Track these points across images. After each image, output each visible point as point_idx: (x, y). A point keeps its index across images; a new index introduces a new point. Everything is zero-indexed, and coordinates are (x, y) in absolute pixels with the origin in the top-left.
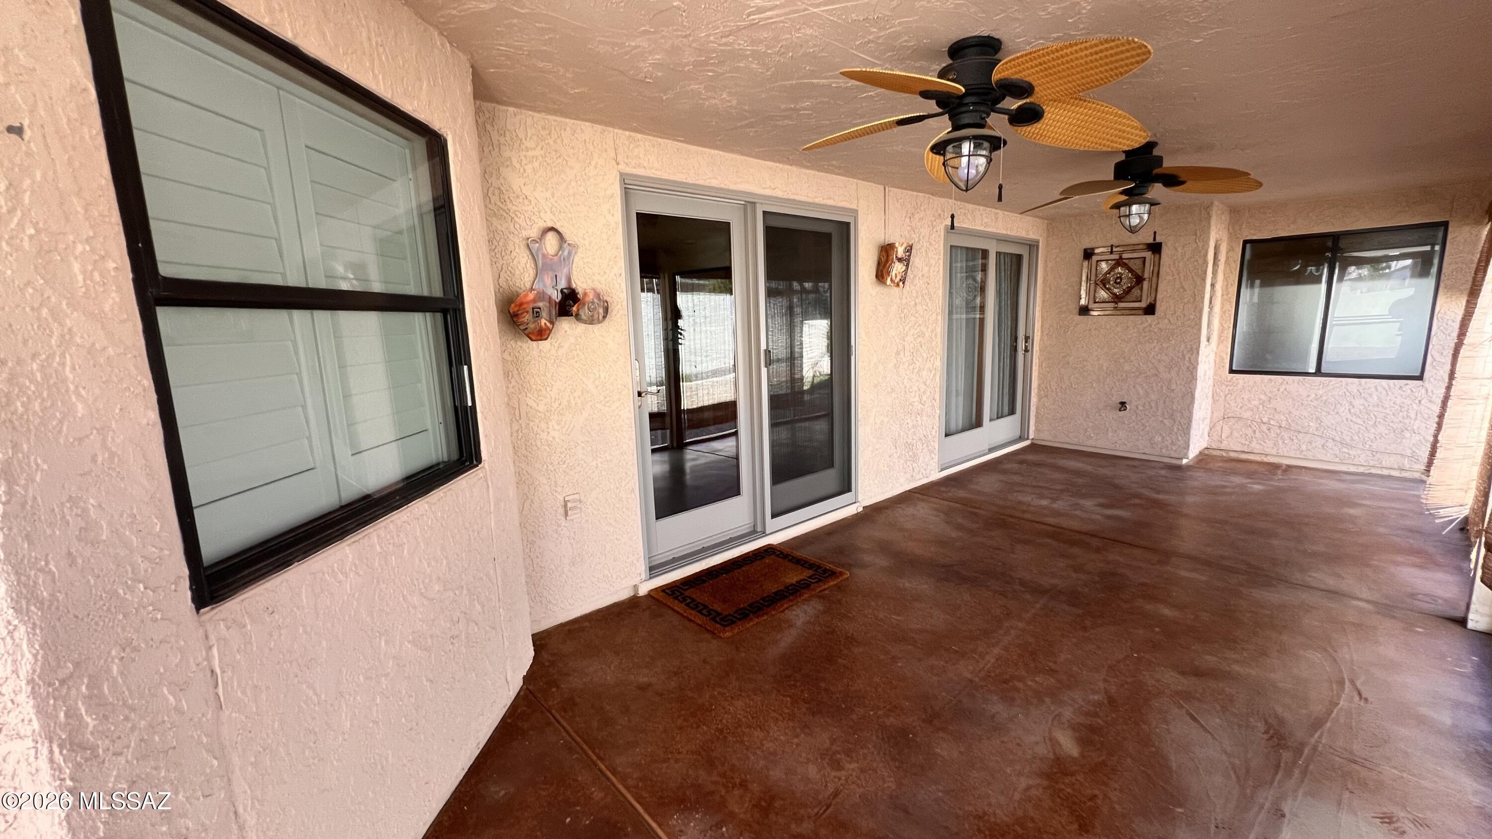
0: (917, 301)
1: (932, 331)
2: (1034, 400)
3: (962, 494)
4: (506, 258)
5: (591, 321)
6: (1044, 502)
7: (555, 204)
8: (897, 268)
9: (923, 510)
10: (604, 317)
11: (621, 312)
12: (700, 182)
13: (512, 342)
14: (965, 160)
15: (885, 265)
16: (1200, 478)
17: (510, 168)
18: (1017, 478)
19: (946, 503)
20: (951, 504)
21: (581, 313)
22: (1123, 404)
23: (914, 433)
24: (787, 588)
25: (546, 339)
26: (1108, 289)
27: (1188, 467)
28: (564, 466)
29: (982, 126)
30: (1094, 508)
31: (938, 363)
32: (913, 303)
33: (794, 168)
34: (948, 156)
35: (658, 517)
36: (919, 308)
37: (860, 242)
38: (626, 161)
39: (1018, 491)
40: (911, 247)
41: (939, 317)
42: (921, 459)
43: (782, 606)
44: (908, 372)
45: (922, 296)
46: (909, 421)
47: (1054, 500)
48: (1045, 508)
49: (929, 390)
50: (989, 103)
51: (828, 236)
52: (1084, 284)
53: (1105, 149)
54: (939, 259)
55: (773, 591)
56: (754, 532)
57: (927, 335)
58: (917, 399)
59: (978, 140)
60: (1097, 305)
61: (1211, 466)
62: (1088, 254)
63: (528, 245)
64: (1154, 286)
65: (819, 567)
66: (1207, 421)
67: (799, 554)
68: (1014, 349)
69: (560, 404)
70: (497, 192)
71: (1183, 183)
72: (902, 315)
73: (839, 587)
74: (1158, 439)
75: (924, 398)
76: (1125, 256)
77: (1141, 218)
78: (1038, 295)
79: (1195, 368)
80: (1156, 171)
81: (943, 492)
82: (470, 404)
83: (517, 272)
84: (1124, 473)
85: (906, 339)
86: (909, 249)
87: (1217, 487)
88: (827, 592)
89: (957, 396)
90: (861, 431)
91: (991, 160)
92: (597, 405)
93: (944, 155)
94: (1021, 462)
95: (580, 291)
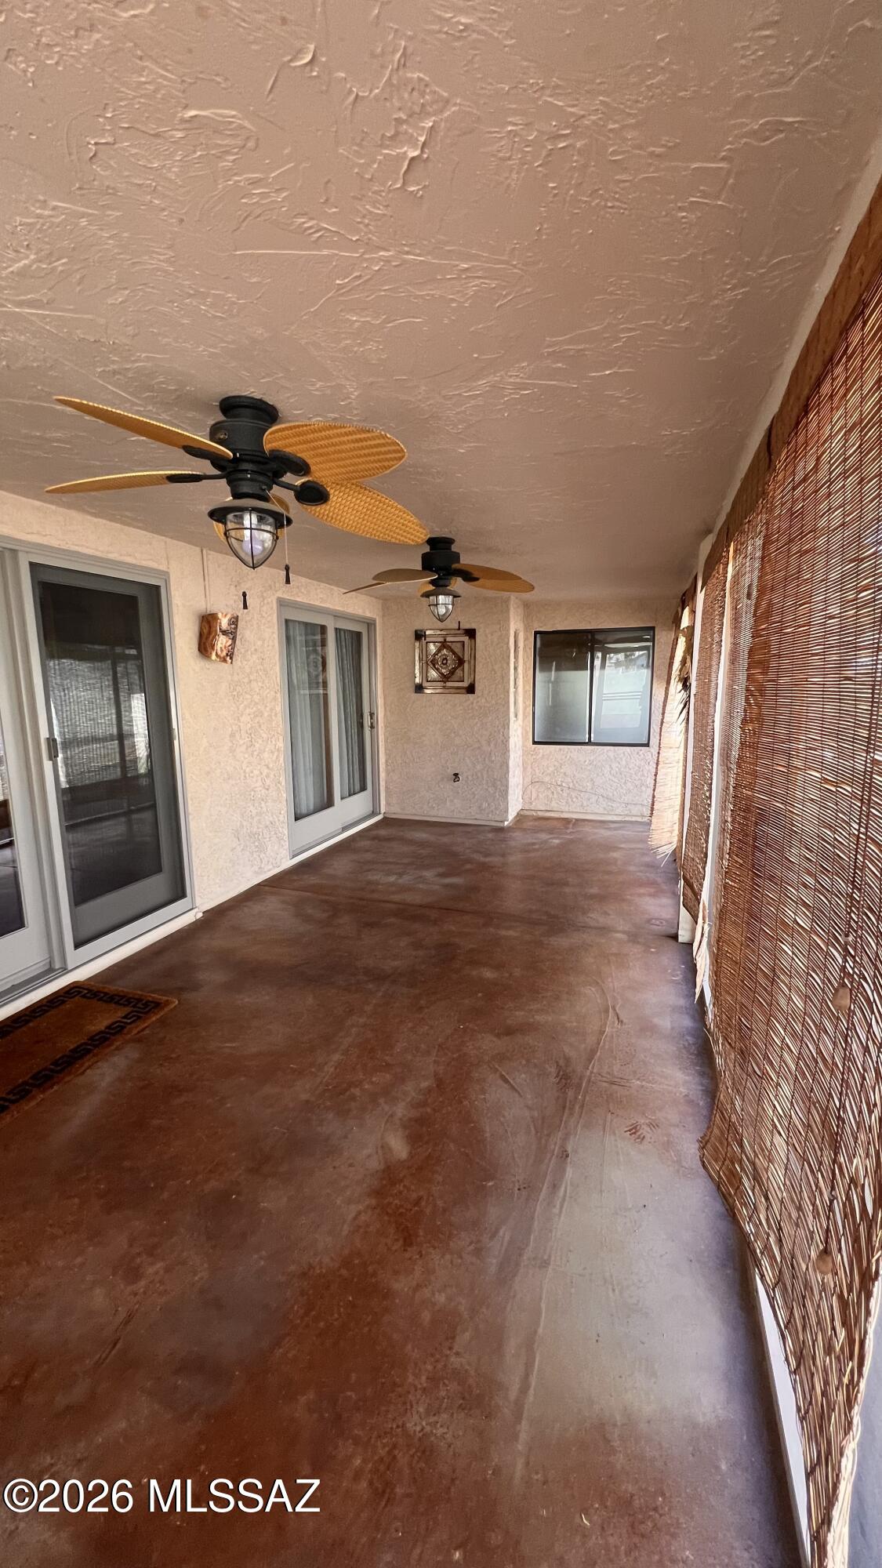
0: (252, 678)
1: (271, 710)
2: (383, 775)
3: (313, 880)
6: (392, 879)
8: (222, 642)
9: (272, 905)
14: (247, 533)
15: (207, 638)
16: (519, 839)
19: (297, 893)
20: (302, 893)
22: (456, 775)
23: (259, 822)
24: (92, 1038)
26: (437, 669)
27: (509, 829)
29: (266, 499)
30: (434, 879)
31: (281, 744)
32: (246, 680)
34: (230, 525)
36: (254, 684)
37: (175, 609)
39: (369, 870)
40: (238, 619)
41: (279, 695)
42: (269, 847)
43: (82, 1065)
44: (246, 756)
45: (257, 672)
46: (252, 808)
47: (400, 875)
48: (392, 884)
49: (272, 773)
50: (270, 474)
51: (132, 601)
52: (417, 663)
54: (273, 633)
55: (72, 1047)
56: (49, 971)
57: (266, 714)
58: (260, 783)
59: (263, 515)
60: (429, 684)
61: (525, 826)
62: (419, 636)
64: (472, 668)
65: (139, 1000)
66: (520, 787)
68: (361, 725)
71: (477, 579)
72: (235, 693)
73: (162, 1022)
74: (485, 805)
75: (268, 782)
76: (448, 639)
77: (447, 609)
78: (379, 672)
79: (508, 741)
80: (455, 566)
81: (295, 880)
84: (459, 840)
85: (242, 719)
86: (235, 621)
87: (529, 844)
88: (147, 1032)
89: (305, 775)
90: (193, 825)
91: (277, 538)
94: (374, 838)
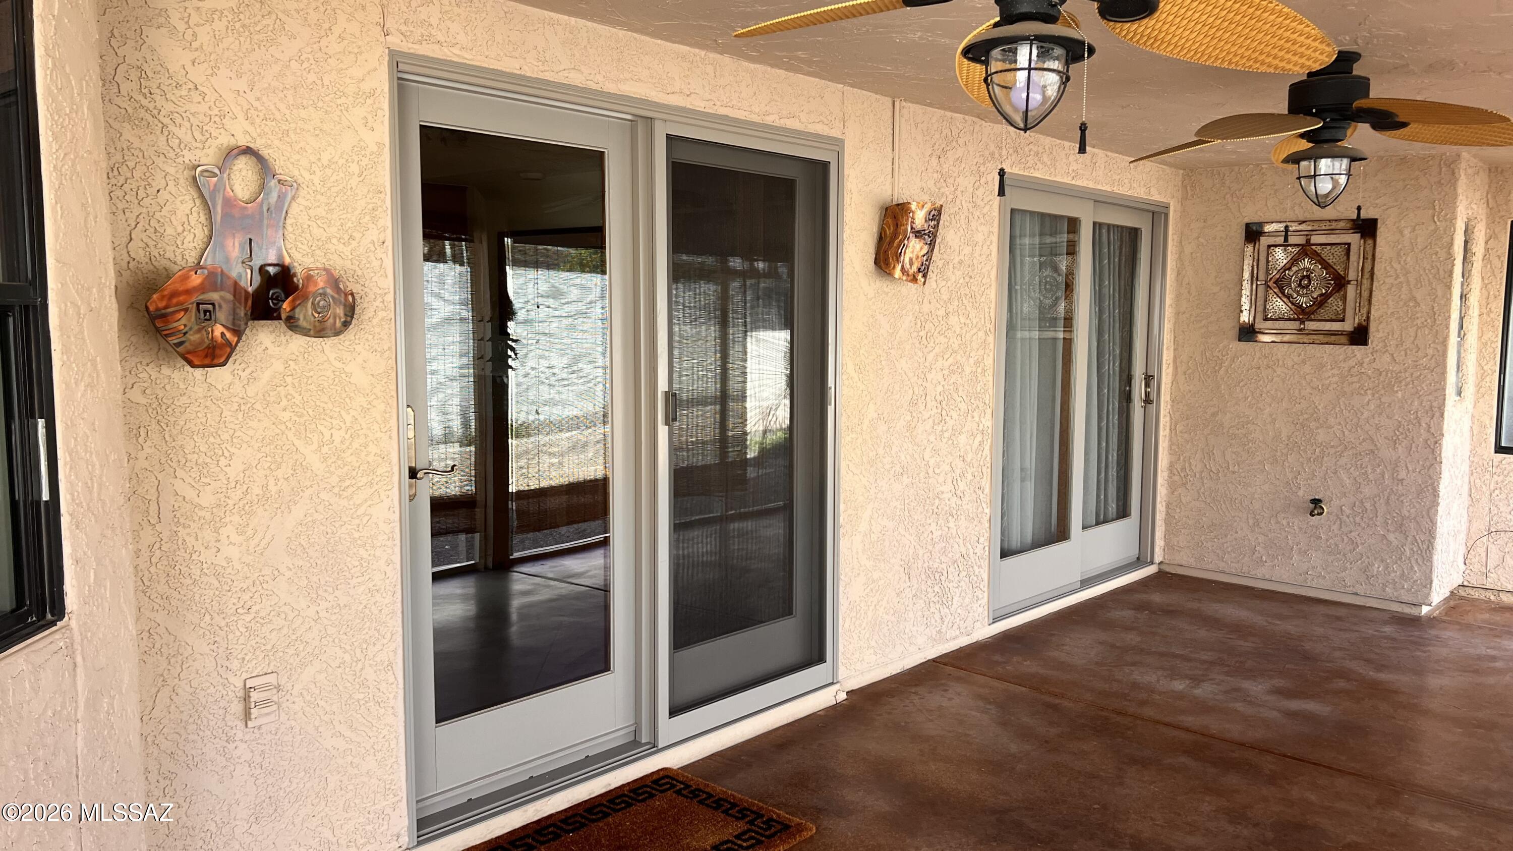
0: (951, 308)
1: (978, 363)
2: (1162, 491)
3: (1030, 666)
4: (146, 202)
5: (320, 331)
6: (1179, 686)
7: (256, 104)
8: (914, 249)
9: (958, 699)
10: (346, 324)
11: (381, 314)
12: (549, 76)
13: (152, 370)
14: (1022, 76)
15: (892, 241)
17: (163, 30)
18: (1132, 638)
19: (1002, 685)
20: (1013, 688)
21: (299, 314)
22: (1316, 502)
23: (944, 552)
25: (223, 364)
26: (1289, 297)
27: (1432, 621)
28: (248, 618)
29: (1050, 19)
30: (1268, 698)
31: (987, 422)
32: (941, 312)
33: (726, 59)
34: (995, 66)
35: (441, 718)
36: (953, 320)
37: (847, 197)
38: (403, 28)
39: (1134, 664)
40: (939, 211)
41: (991, 339)
42: (956, 599)
44: (932, 438)
45: (960, 299)
46: (933, 527)
47: (1197, 680)
48: (1180, 696)
49: (970, 471)
51: (787, 186)
52: (1246, 286)
53: (1263, 69)
54: (991, 232)
56: (635, 743)
57: (968, 370)
58: (948, 487)
59: (1045, 43)
60: (1269, 324)
61: (1469, 619)
62: (1253, 233)
63: (194, 178)
64: (1365, 294)
66: (1462, 537)
67: (719, 788)
68: (1127, 397)
69: (246, 493)
70: (134, 74)
71: (1404, 125)
72: (923, 333)
74: (1378, 568)
75: (962, 486)
76: (1315, 239)
77: (1336, 184)
78: (1169, 301)
79: (1437, 442)
80: (1358, 104)
81: (996, 663)
82: (45, 496)
83: (170, 231)
84: (1320, 631)
85: (929, 376)
86: (935, 215)
87: (1479, 658)
89: (1023, 480)
90: (844, 545)
91: (1068, 79)
92: (323, 495)
93: (986, 63)
94: (1140, 607)
95: (299, 271)
